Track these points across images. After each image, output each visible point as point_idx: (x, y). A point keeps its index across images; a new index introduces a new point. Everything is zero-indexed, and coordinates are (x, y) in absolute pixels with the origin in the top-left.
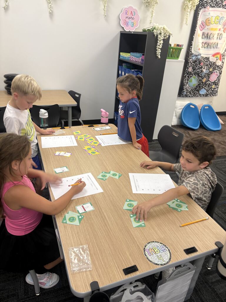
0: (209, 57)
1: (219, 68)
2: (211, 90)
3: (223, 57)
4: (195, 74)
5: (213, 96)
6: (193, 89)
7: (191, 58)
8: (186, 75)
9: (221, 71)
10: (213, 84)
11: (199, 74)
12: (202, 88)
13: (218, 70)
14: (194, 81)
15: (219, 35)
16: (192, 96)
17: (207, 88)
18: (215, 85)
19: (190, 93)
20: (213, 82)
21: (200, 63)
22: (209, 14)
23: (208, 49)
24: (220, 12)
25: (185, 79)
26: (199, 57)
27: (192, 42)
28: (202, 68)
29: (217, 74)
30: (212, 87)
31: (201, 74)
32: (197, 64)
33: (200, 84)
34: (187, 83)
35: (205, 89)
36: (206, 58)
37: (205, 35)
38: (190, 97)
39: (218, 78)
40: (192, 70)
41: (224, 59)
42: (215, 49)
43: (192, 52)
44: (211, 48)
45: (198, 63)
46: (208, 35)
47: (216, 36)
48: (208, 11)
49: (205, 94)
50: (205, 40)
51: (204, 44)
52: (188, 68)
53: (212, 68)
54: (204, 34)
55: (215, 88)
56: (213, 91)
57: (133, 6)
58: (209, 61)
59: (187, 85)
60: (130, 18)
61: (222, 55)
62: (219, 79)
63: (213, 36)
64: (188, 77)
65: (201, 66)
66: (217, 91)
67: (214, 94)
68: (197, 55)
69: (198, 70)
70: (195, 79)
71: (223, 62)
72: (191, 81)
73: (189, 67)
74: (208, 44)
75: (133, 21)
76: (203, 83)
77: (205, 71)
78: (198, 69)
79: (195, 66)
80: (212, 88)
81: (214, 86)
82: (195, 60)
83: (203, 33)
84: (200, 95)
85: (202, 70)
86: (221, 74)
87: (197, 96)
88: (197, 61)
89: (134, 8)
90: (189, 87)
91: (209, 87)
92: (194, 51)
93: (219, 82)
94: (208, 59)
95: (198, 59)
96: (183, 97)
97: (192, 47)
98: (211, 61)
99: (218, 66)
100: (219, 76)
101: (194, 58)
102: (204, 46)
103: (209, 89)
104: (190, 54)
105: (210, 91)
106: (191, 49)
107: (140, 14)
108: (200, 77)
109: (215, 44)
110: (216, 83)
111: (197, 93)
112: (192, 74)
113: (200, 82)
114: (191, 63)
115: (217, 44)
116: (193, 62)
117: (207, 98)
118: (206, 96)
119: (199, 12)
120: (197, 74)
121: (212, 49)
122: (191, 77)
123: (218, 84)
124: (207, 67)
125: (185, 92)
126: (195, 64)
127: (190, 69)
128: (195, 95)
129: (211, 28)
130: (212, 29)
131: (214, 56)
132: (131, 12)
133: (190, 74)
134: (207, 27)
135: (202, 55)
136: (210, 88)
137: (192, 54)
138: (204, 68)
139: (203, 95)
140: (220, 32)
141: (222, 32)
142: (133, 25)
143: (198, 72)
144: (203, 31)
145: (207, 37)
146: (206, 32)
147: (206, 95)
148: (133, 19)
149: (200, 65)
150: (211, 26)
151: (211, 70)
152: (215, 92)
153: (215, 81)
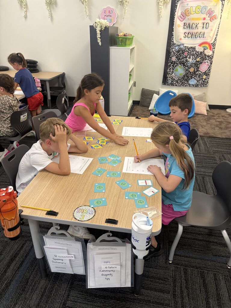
0: (195, 47)
1: (210, 58)
2: (202, 80)
3: (214, 46)
4: (180, 64)
5: (204, 86)
6: (180, 78)
7: (173, 48)
8: (171, 64)
9: (212, 61)
10: (204, 75)
11: (184, 63)
12: (191, 78)
13: (209, 60)
14: (180, 71)
15: (205, 24)
16: (180, 85)
17: (197, 78)
18: (206, 76)
19: (177, 82)
20: (204, 73)
21: (183, 53)
22: (187, 4)
23: (193, 39)
24: (201, 2)
25: (169, 68)
26: (182, 47)
27: (173, 32)
28: (186, 57)
29: (208, 64)
30: (203, 77)
31: (186, 63)
32: (181, 54)
33: (187, 74)
34: (173, 72)
35: (195, 79)
36: (192, 47)
37: (187, 25)
38: (176, 85)
39: (208, 68)
40: (176, 59)
41: (214, 48)
42: (202, 39)
43: (174, 42)
44: (196, 38)
45: (181, 52)
46: (190, 25)
47: (200, 26)
48: (186, 2)
49: (195, 85)
50: (187, 31)
51: (187, 34)
52: (171, 58)
53: (200, 57)
54: (185, 25)
55: (206, 78)
56: (204, 81)
57: (110, 6)
58: (195, 51)
59: (173, 74)
60: (108, 16)
61: (212, 44)
62: (210, 69)
63: (196, 26)
64: (173, 66)
65: (185, 55)
66: (208, 81)
67: (205, 84)
68: (179, 44)
69: (183, 60)
70: (181, 68)
71: (213, 52)
72: (177, 70)
73: (172, 56)
74: (191, 34)
75: (111, 18)
76: (190, 73)
77: (190, 61)
78: (182, 58)
79: (179, 56)
80: (203, 79)
81: (204, 77)
82: (179, 50)
83: (184, 23)
84: (189, 85)
85: (187, 60)
86: (211, 64)
87: (185, 86)
88: (180, 51)
89: (112, 7)
90: (175, 76)
91: (199, 77)
92: (176, 41)
93: (210, 73)
94: (194, 48)
95: (181, 49)
96: (168, 85)
97: (173, 38)
98: (197, 51)
99: (208, 56)
100: (210, 66)
101: (177, 48)
102: (187, 36)
103: (200, 80)
104: (172, 44)
105: (201, 82)
106: (173, 39)
107: (118, 12)
108: (186, 66)
109: (201, 33)
110: (207, 74)
111: (186, 82)
112: (177, 64)
113: (187, 71)
114: (174, 53)
115: (204, 33)
116: (176, 52)
117: (196, 88)
118: (195, 86)
119: (176, 4)
120: (182, 63)
121: (198, 39)
122: (176, 66)
123: (209, 74)
124: (194, 56)
125: (169, 80)
126: (179, 54)
127: (174, 59)
128: (183, 84)
129: (192, 17)
130: (193, 19)
131: (200, 45)
132: (109, 11)
133: (175, 64)
134: (187, 18)
135: (185, 45)
136: (201, 78)
137: (174, 44)
138: (190, 58)
139: (193, 85)
140: (206, 21)
141: (209, 21)
142: (111, 21)
143: (182, 61)
144: (184, 22)
145: (190, 27)
146: (188, 22)
147: (197, 86)
148: (111, 16)
149: (183, 55)
150: (192, 16)
151: (198, 59)
152: (206, 82)
153: (206, 71)
